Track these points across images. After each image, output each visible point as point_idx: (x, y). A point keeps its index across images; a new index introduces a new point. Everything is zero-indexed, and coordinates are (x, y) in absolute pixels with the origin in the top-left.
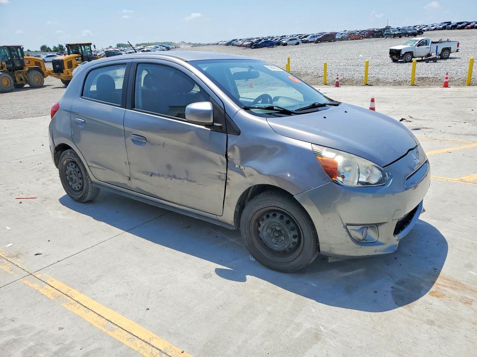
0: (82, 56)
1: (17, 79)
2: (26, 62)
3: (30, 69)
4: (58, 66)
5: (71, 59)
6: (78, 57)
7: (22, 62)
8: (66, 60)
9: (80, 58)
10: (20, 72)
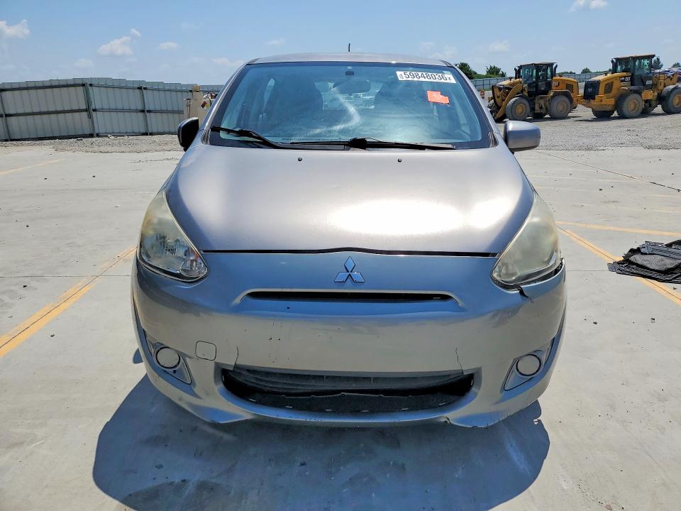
0: (632, 77)
1: (537, 107)
2: (554, 84)
3: (556, 94)
4: (590, 90)
5: (614, 80)
6: (625, 77)
7: (549, 85)
8: (604, 81)
9: (628, 79)
10: (541, 98)
